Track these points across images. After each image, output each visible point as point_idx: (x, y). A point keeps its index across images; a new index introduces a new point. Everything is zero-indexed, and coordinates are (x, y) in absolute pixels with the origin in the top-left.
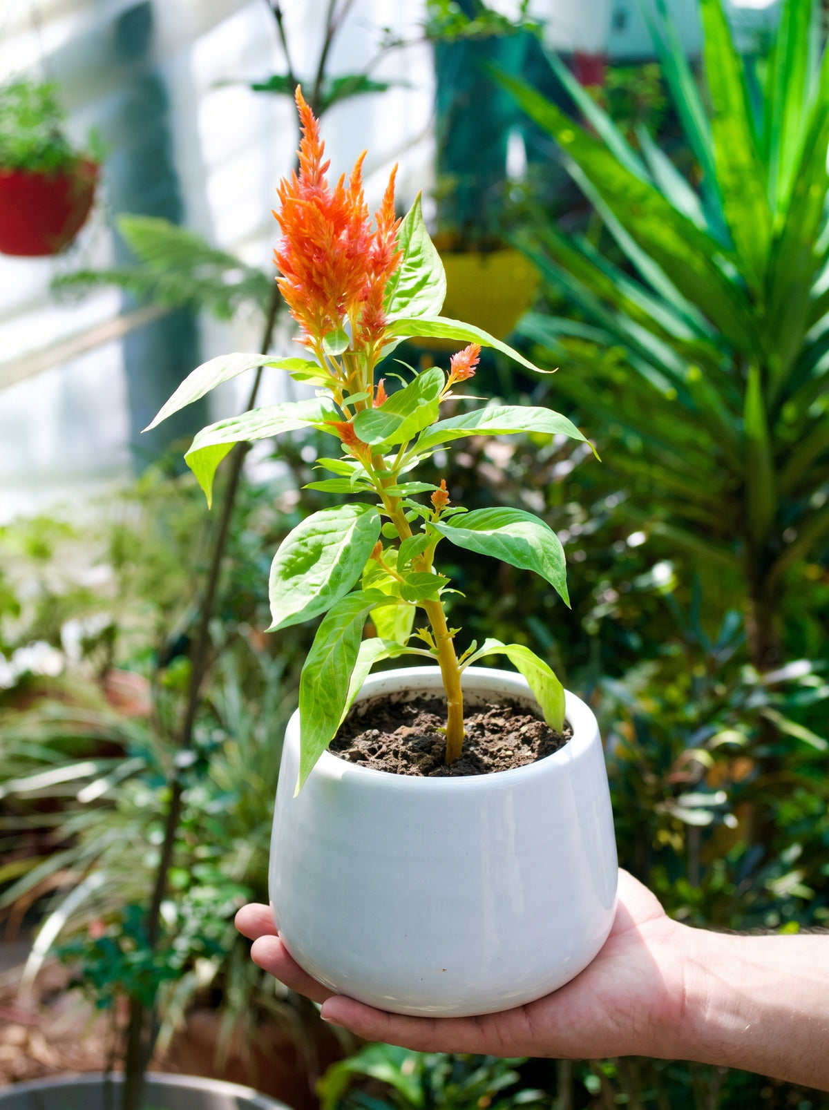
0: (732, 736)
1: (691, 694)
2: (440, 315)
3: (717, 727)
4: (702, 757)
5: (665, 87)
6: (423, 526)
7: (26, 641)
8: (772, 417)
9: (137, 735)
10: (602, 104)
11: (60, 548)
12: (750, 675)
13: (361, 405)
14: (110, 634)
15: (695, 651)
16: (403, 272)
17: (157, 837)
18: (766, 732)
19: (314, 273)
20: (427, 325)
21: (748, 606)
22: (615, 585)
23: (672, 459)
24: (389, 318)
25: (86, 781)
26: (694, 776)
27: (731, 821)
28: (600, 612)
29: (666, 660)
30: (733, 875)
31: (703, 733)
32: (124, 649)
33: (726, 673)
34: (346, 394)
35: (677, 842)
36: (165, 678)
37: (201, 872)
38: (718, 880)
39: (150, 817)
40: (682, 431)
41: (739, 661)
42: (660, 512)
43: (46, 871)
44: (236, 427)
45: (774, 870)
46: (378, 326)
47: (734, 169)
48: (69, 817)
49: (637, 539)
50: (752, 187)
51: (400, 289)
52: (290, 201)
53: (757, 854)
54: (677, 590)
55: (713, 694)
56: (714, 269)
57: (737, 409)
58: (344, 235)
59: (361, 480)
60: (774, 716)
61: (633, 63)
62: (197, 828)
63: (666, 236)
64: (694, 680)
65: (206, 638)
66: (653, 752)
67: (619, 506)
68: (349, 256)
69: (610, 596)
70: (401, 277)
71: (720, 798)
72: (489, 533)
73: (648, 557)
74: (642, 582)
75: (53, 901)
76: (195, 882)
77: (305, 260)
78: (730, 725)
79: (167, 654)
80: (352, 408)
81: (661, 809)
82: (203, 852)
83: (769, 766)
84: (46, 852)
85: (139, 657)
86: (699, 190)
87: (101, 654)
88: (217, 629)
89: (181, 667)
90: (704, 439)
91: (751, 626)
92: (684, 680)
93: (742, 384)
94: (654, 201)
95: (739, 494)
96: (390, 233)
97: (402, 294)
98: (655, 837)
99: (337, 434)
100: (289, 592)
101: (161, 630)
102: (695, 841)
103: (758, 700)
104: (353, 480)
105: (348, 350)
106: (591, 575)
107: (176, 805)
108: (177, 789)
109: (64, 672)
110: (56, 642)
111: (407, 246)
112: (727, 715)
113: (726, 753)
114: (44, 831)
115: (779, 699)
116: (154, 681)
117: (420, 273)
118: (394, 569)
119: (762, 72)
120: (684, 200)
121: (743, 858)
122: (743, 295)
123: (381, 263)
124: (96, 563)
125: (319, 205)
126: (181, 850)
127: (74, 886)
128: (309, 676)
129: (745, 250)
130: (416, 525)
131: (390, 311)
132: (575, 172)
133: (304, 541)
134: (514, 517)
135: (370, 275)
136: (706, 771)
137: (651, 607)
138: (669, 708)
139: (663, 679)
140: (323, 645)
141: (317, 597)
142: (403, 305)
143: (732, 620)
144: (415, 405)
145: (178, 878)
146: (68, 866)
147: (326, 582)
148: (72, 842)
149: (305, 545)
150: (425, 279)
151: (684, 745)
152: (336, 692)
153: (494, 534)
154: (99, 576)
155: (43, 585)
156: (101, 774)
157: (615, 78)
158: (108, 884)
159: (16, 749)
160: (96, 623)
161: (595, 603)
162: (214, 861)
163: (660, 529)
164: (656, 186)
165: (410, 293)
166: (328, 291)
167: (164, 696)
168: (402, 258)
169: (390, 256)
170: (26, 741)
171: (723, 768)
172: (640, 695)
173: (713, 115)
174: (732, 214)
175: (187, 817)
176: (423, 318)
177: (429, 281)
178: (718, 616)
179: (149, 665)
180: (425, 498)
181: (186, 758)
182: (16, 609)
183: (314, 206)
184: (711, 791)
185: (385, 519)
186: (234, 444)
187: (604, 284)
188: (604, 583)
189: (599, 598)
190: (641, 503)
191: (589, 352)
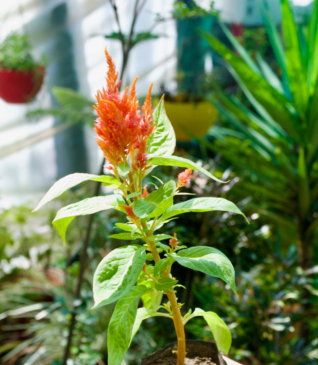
0: (293, 295)
1: (276, 278)
2: (173, 154)
3: (286, 291)
4: (280, 304)
5: (267, 37)
6: (165, 255)
7: (16, 255)
8: (309, 168)
9: (59, 293)
10: (242, 44)
11: (30, 218)
12: (299, 271)
13: (136, 198)
14: (48, 253)
15: (278, 261)
16: (155, 134)
17: (66, 333)
18: (306, 294)
19: (113, 134)
20: (167, 160)
21: (299, 243)
22: (246, 234)
23: (269, 184)
24: (149, 156)
25: (39, 311)
26: (277, 311)
27: (292, 329)
28: (240, 245)
29: (266, 264)
30: (293, 350)
31: (281, 294)
32: (54, 259)
33: (290, 270)
34: (129, 193)
35: (270, 337)
36: (70, 270)
37: (83, 348)
38: (287, 352)
39: (62, 325)
40: (272, 173)
41: (295, 265)
42: (264, 205)
43: (23, 347)
44: (77, 208)
45: (309, 348)
46: (144, 160)
47: (295, 70)
48: (32, 325)
49: (255, 216)
50: (301, 77)
51: (154, 142)
52: (102, 101)
53: (302, 342)
54: (270, 237)
55: (284, 278)
56: (286, 110)
57: (295, 165)
58: (127, 117)
59: (136, 233)
60: (309, 288)
61: (254, 27)
62: (81, 330)
63: (267, 96)
64: (277, 273)
65: (86, 255)
66: (261, 301)
67: (248, 203)
68: (130, 127)
69: (245, 239)
70: (155, 136)
71: (287, 320)
72: (197, 259)
73: (260, 223)
74: (257, 233)
75: (25, 358)
76: (81, 351)
77: (109, 129)
78: (292, 291)
79: (71, 261)
80: (132, 200)
81: (264, 324)
82: (84, 340)
83: (307, 307)
84: (23, 339)
85: (60, 262)
86: (280, 78)
87: (45, 261)
88: (90, 251)
89: (76, 266)
90: (282, 177)
91: (300, 251)
92: (273, 272)
93: (297, 155)
94: (263, 83)
95: (295, 198)
96: (149, 116)
97: (155, 145)
98: (261, 335)
99: (125, 212)
100: (103, 289)
101: (68, 251)
102: (277, 336)
103: (303, 281)
104: (132, 233)
105: (130, 172)
106: (237, 230)
107: (73, 321)
108: (74, 315)
109: (30, 268)
110: (28, 256)
111: (157, 122)
112: (291, 287)
113: (290, 301)
114: (21, 331)
115: (311, 280)
116: (65, 271)
117: (163, 134)
118: (151, 275)
119: (305, 31)
120: (274, 82)
121: (297, 343)
122: (297, 120)
123: (146, 130)
124: (43, 225)
125: (115, 102)
126: (75, 339)
127: (33, 353)
128: (112, 328)
129: (298, 101)
130: (162, 255)
131: (149, 153)
132: (232, 71)
133: (109, 264)
134: (209, 251)
135: (139, 136)
136: (282, 309)
137: (260, 243)
138: (268, 283)
139: (266, 272)
140: (118, 313)
141: (116, 291)
142: (155, 150)
143: (293, 249)
144: (162, 198)
145: (74, 350)
146: (31, 345)
147: (120, 284)
148: (32, 335)
149: (110, 265)
150: (166, 137)
151: (273, 298)
152: (125, 335)
153: (200, 260)
154: (44, 230)
155: (22, 233)
156: (44, 309)
157: (247, 33)
158: (47, 352)
159: (11, 298)
160: (43, 248)
161: (238, 242)
162: (88, 344)
163: (265, 213)
164: (263, 76)
165: (159, 144)
166: (120, 144)
167: (69, 277)
168: (155, 127)
169: (149, 128)
170: (15, 295)
171: (288, 307)
172: (256, 278)
173: (286, 48)
174: (293, 88)
175: (78, 326)
176: (164, 156)
177: (167, 138)
178: (287, 246)
179: (64, 265)
180: (166, 242)
181: (77, 303)
182: (12, 243)
183: (113, 104)
184: (284, 317)
185: (147, 252)
186: (75, 217)
187: (243, 116)
188: (242, 233)
189: (240, 240)
190: (257, 202)
191: (236, 142)
